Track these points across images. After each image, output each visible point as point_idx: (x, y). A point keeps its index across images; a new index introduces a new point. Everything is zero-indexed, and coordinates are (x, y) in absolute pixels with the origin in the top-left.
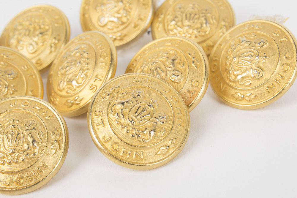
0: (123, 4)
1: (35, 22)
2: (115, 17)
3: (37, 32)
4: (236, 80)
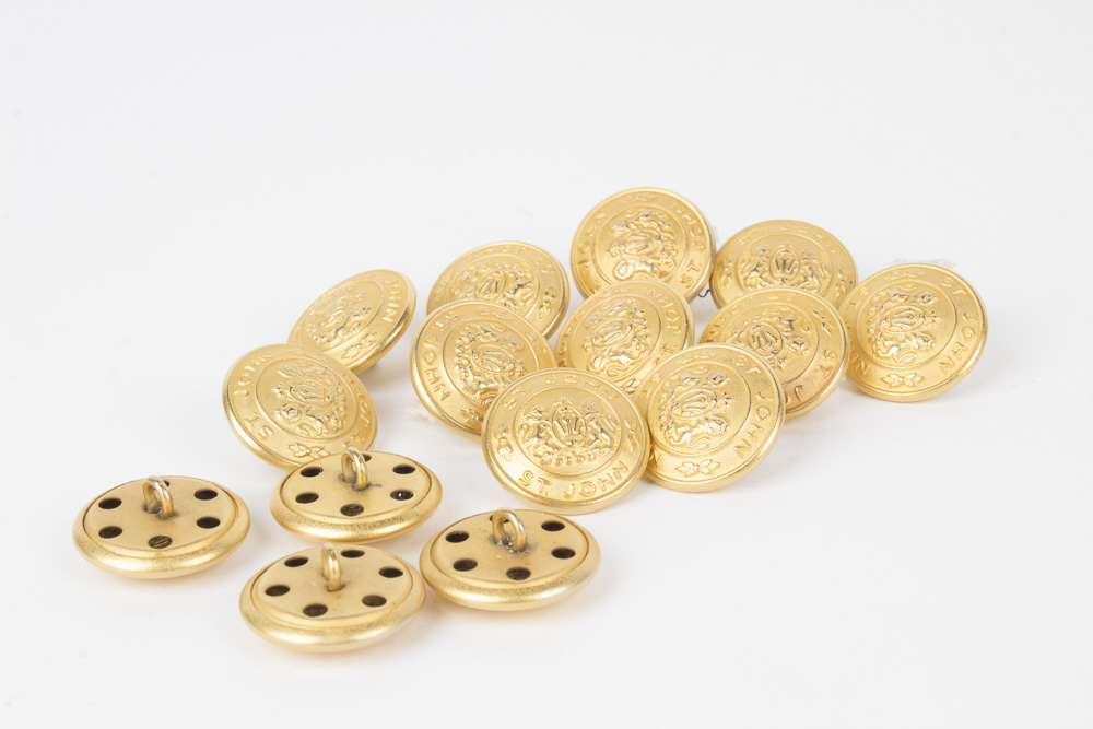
0: (663, 241)
1: (503, 267)
2: (647, 264)
3: (512, 285)
4: (888, 355)
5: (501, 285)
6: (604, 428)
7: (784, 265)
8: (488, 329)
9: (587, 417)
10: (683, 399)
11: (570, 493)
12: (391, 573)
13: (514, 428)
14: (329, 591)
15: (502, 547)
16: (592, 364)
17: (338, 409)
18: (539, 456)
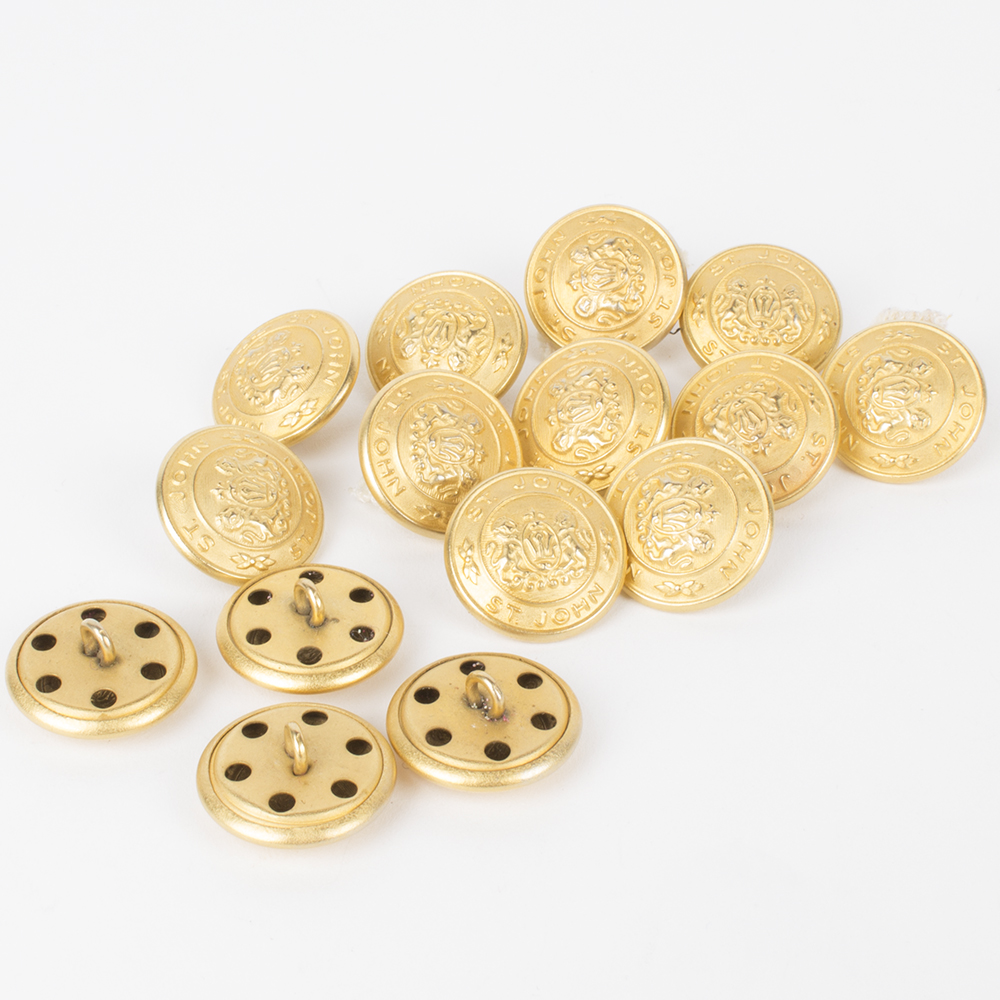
3: (465, 331)
4: (880, 432)
5: (452, 330)
6: (579, 545)
7: (762, 305)
8: (445, 409)
9: (560, 534)
10: (664, 509)
11: (542, 621)
12: (358, 747)
13: (480, 546)
14: (294, 774)
15: (477, 712)
16: (557, 442)
17: (282, 509)
18: (509, 581)
